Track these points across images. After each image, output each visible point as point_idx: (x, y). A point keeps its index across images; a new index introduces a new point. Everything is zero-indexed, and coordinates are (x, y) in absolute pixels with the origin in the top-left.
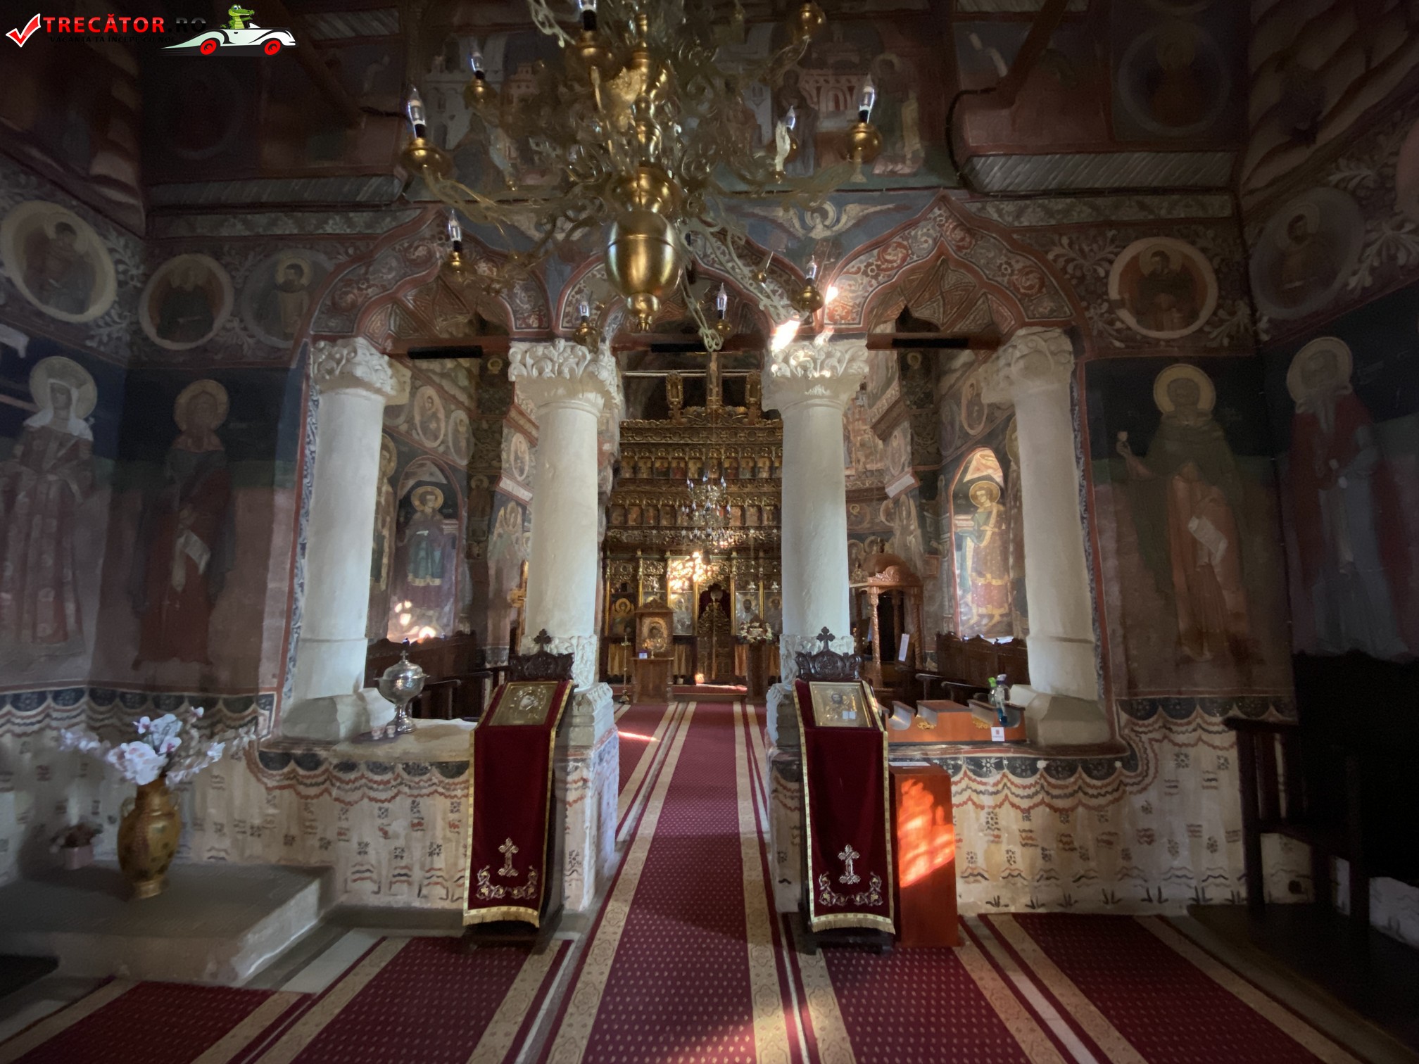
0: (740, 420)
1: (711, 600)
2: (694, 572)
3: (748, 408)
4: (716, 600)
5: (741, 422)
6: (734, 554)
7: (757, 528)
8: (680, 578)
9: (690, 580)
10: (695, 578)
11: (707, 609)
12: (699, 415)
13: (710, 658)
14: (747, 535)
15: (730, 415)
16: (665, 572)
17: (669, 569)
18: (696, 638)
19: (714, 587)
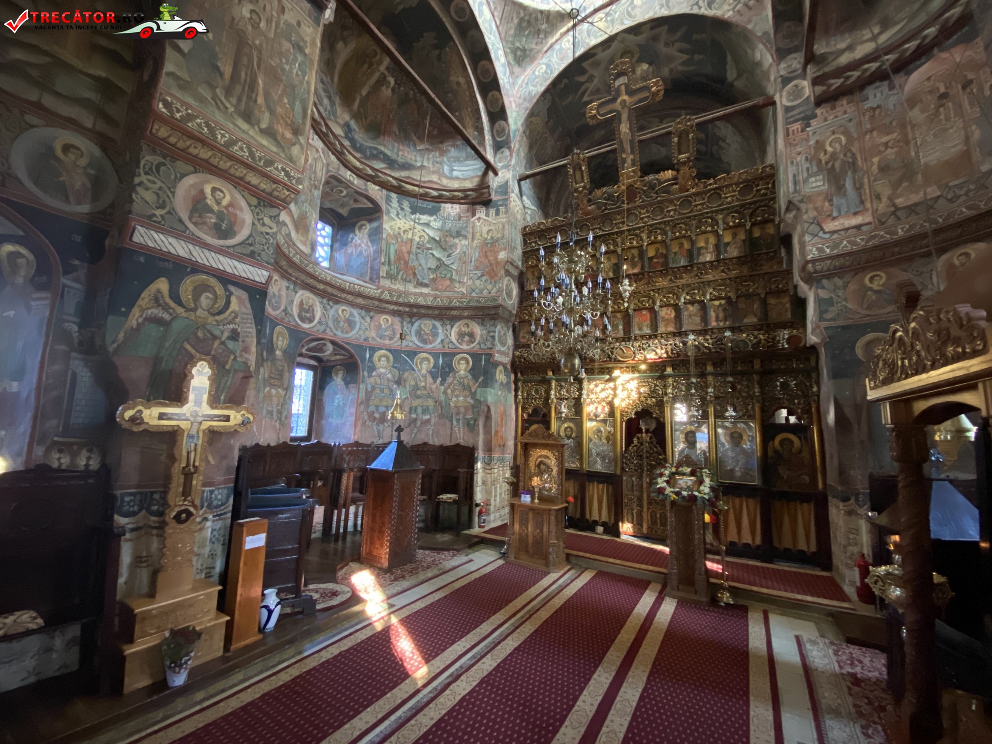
0: (666, 190)
1: (640, 431)
2: (615, 395)
3: (678, 171)
4: (647, 431)
5: (668, 192)
6: (669, 370)
7: (698, 333)
8: (599, 403)
9: (611, 404)
10: (617, 402)
11: (635, 440)
12: (610, 197)
13: (640, 505)
14: (685, 344)
15: (652, 187)
16: (581, 395)
17: (584, 392)
18: (620, 477)
19: (643, 413)
